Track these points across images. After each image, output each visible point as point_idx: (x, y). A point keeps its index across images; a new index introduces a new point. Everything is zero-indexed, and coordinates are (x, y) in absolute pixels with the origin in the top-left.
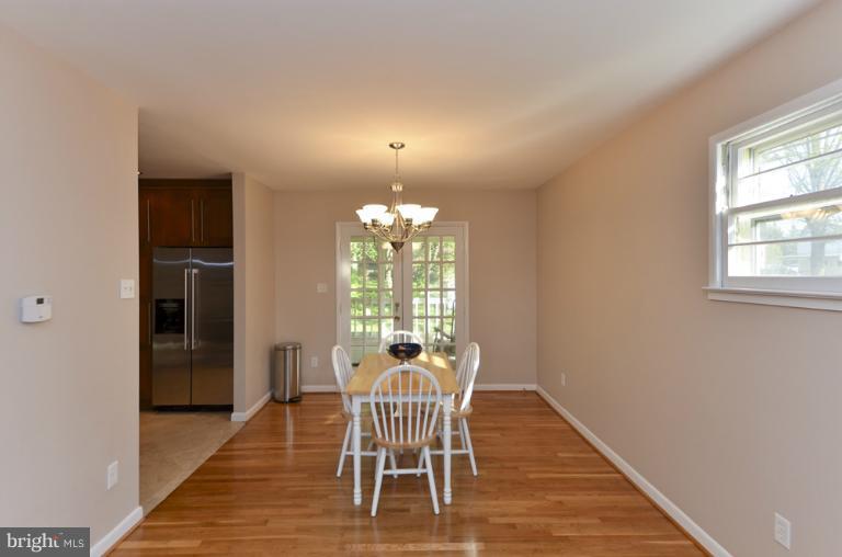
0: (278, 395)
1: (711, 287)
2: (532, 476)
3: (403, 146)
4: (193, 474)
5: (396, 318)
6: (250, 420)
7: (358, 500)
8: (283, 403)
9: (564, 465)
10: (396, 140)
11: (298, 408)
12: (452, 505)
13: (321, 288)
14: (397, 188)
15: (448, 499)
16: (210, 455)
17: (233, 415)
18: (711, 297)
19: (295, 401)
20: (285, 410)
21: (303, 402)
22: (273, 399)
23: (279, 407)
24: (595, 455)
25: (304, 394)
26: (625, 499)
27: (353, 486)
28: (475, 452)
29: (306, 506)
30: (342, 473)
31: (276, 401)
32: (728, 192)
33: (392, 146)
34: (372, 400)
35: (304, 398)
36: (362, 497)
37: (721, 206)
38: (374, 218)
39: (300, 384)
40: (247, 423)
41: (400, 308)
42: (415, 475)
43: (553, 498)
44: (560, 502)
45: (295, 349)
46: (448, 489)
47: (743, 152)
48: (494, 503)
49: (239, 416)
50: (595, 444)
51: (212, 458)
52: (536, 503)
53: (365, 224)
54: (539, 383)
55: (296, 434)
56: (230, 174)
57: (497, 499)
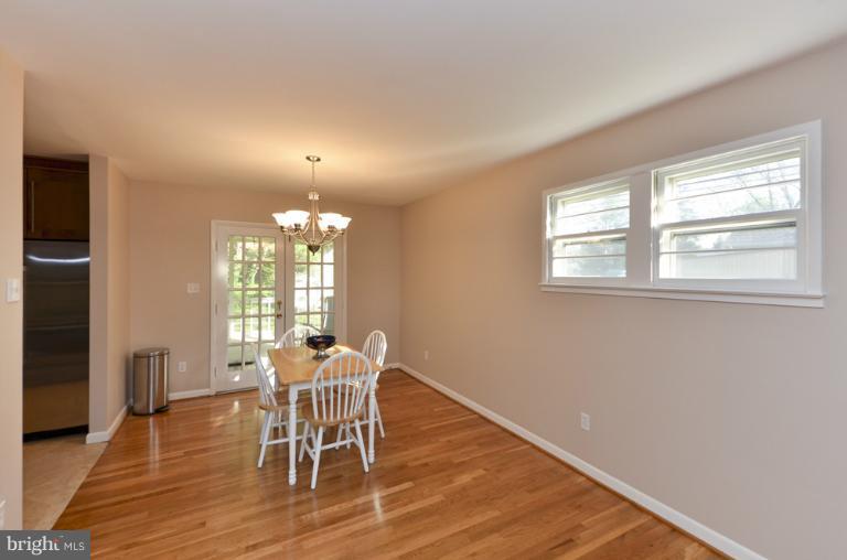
0: (138, 407)
1: (543, 283)
2: (424, 428)
3: (319, 160)
4: (67, 508)
5: (278, 316)
6: (114, 437)
7: (292, 480)
8: (148, 415)
9: (441, 416)
10: (315, 153)
11: (165, 419)
12: (375, 462)
13: (192, 288)
14: (314, 197)
15: (372, 460)
16: (80, 483)
17: (88, 436)
18: (544, 289)
19: (161, 411)
20: (148, 423)
21: (171, 411)
22: (131, 412)
23: (141, 421)
24: (456, 406)
25: (172, 402)
26: (486, 429)
27: (288, 468)
28: (382, 419)
29: (241, 499)
30: (264, 463)
31: (135, 414)
32: (552, 226)
33: (308, 158)
34: (313, 386)
35: (172, 406)
36: (297, 478)
37: (549, 234)
38: (298, 223)
39: (168, 391)
40: (109, 442)
41: (282, 306)
42: (334, 448)
43: (444, 439)
44: (449, 441)
45: (162, 355)
46: (372, 451)
47: (559, 201)
48: (405, 453)
49: (98, 437)
50: (454, 398)
51: (83, 486)
52: (433, 446)
53: (282, 227)
54: (401, 361)
55: (162, 446)
56: (87, 156)
57: (407, 450)
